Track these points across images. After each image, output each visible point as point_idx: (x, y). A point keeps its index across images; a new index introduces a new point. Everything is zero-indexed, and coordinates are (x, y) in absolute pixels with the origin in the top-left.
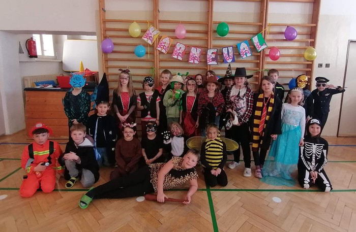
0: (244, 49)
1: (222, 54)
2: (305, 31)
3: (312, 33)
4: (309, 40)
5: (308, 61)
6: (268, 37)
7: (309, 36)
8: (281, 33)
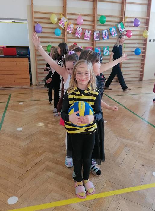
0: (113, 31)
1: (102, 34)
3: (147, 23)
4: (146, 27)
5: (145, 38)
6: (126, 24)
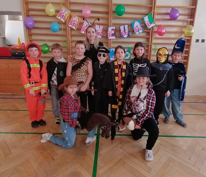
0: (137, 26)
1: (120, 30)
2: (186, 12)
3: (192, 14)
4: (189, 20)
5: (188, 37)
6: (156, 17)
7: (189, 17)
8: (167, 14)
